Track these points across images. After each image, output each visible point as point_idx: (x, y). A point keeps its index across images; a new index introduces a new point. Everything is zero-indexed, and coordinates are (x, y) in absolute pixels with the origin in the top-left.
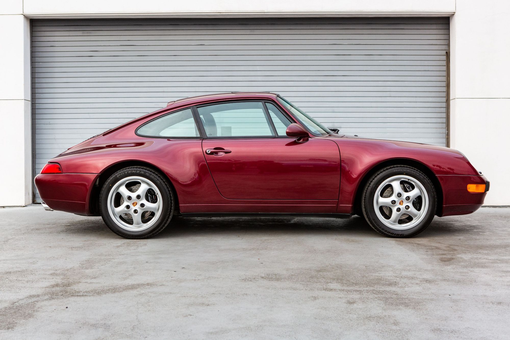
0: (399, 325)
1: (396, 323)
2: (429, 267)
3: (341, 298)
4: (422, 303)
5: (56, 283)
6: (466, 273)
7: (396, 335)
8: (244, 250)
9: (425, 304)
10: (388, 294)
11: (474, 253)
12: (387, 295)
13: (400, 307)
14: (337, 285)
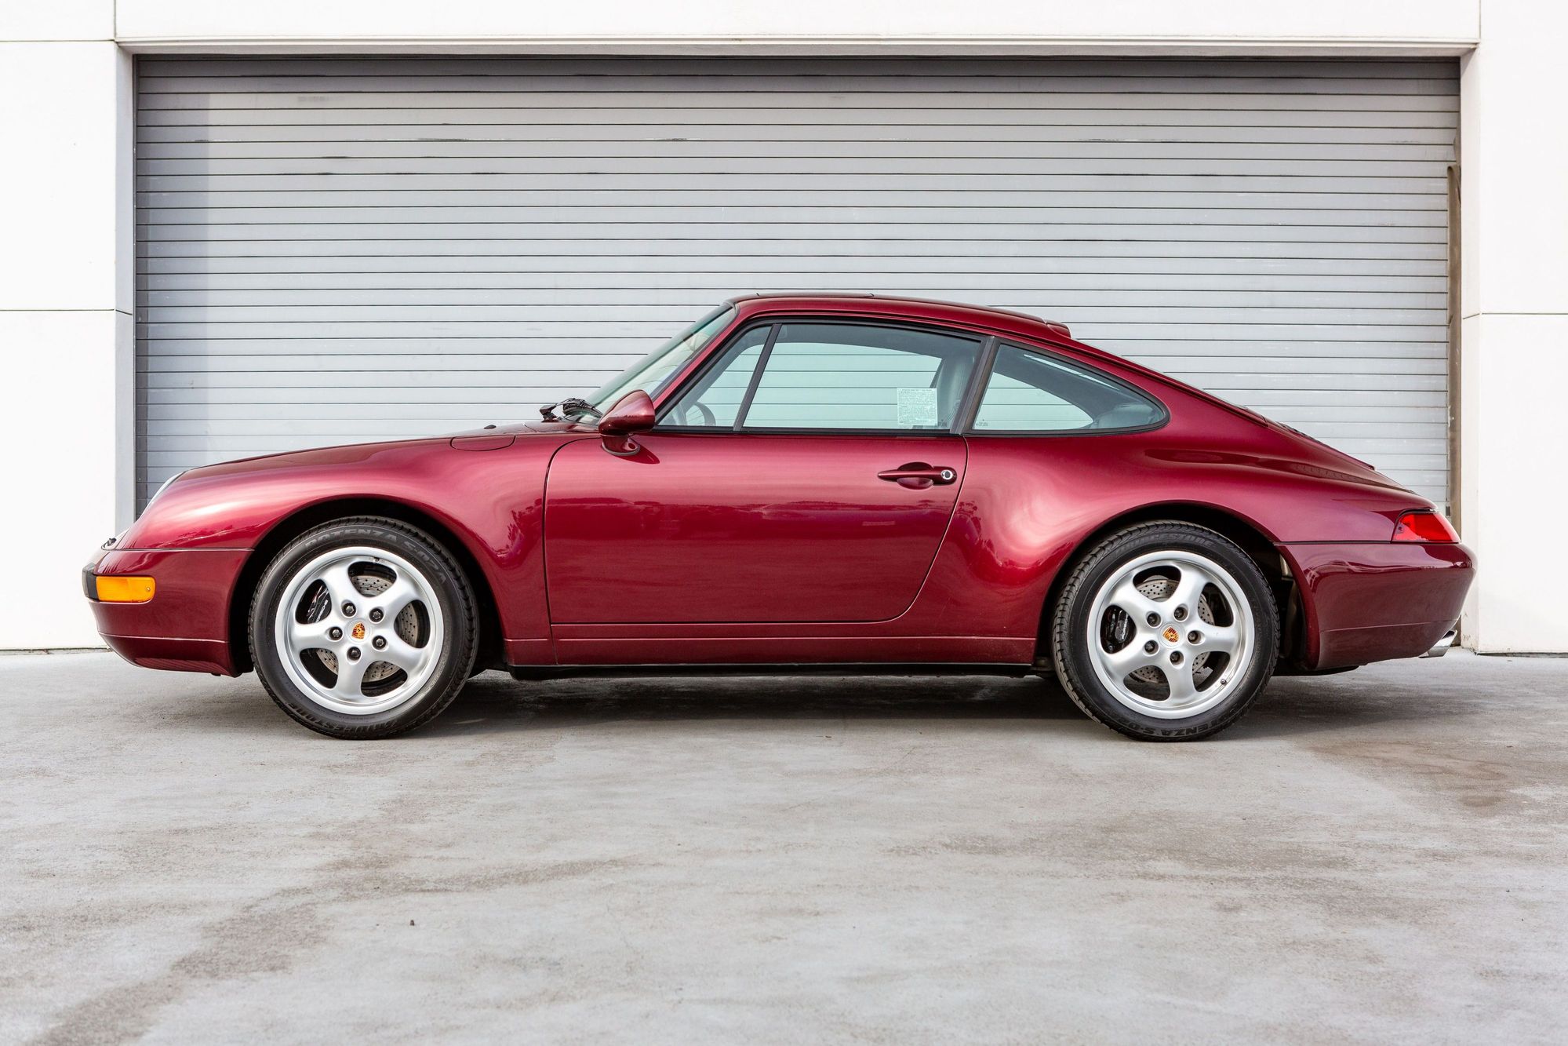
0: (1383, 962)
1: (1372, 959)
2: (1435, 820)
3: (1196, 897)
4: (1436, 911)
5: (341, 858)
6: (1544, 836)
7: (1382, 985)
8: (859, 773)
9: (1443, 911)
10: (1329, 887)
11: (1560, 784)
12: (1329, 889)
13: (1375, 919)
14: (1172, 864)
